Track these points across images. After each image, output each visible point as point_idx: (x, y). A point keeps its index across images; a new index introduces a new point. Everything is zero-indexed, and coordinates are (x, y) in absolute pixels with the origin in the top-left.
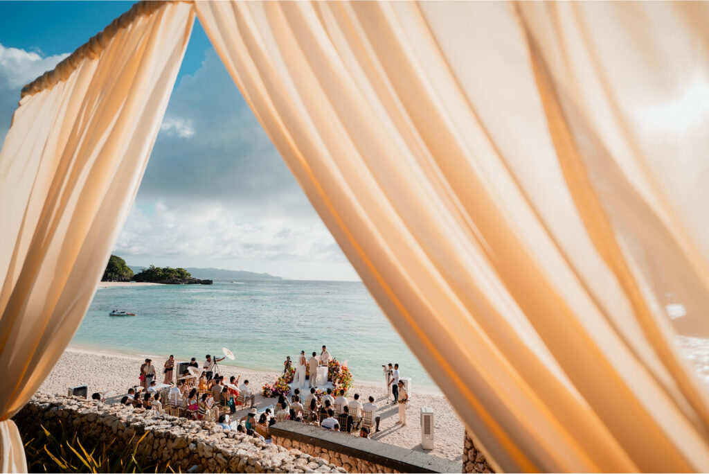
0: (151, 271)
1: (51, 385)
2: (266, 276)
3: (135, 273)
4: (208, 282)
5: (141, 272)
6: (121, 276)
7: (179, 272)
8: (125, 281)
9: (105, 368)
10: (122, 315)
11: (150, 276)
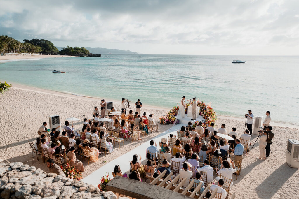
0: (68, 49)
1: (36, 112)
2: (129, 52)
3: (60, 50)
4: (99, 55)
5: (62, 49)
6: (52, 52)
7: (82, 50)
8: (55, 54)
9: (62, 103)
10: (58, 72)
11: (67, 52)
